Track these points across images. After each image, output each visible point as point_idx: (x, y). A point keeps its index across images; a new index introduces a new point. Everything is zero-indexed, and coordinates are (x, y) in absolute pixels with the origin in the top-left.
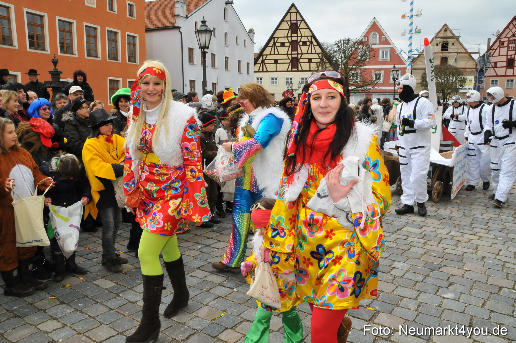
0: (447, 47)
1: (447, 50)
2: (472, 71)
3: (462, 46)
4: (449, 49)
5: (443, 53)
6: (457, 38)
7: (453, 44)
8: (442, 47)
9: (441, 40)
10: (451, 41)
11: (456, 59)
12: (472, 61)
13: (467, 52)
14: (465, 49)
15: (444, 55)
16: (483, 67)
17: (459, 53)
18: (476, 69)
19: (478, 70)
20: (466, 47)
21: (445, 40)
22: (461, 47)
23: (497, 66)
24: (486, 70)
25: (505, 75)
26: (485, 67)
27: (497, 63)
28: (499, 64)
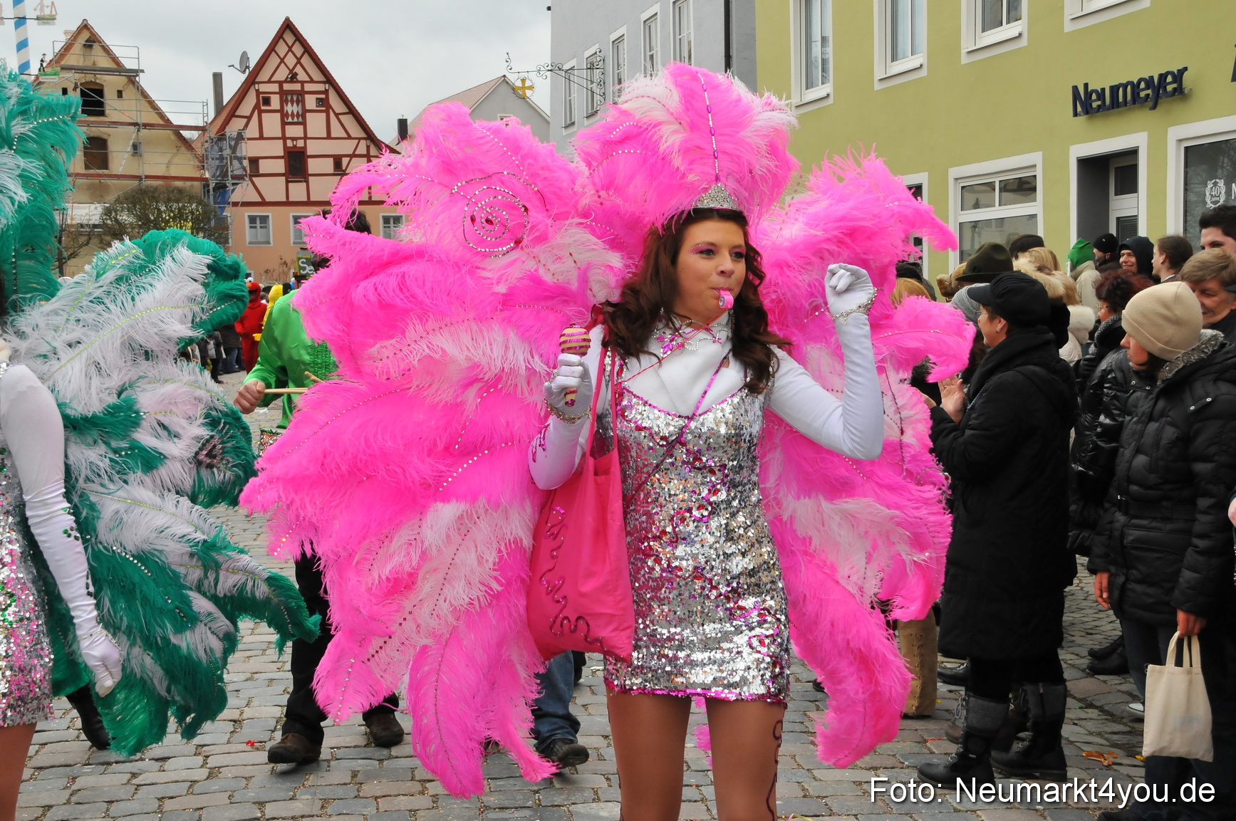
0: (101, 104)
1: (102, 114)
2: (192, 186)
3: (152, 104)
4: (107, 112)
5: (92, 122)
6: (132, 76)
7: (120, 94)
8: (85, 104)
9: (77, 76)
10: (110, 83)
11: (135, 147)
12: (189, 155)
13: (167, 124)
14: (162, 115)
15: (96, 131)
16: (224, 175)
17: (146, 126)
18: (206, 179)
19: (212, 185)
20: (164, 107)
21: (90, 78)
22: (147, 105)
23: (261, 172)
24: (233, 184)
25: (285, 200)
26: (230, 174)
27: (258, 161)
28: (264, 166)
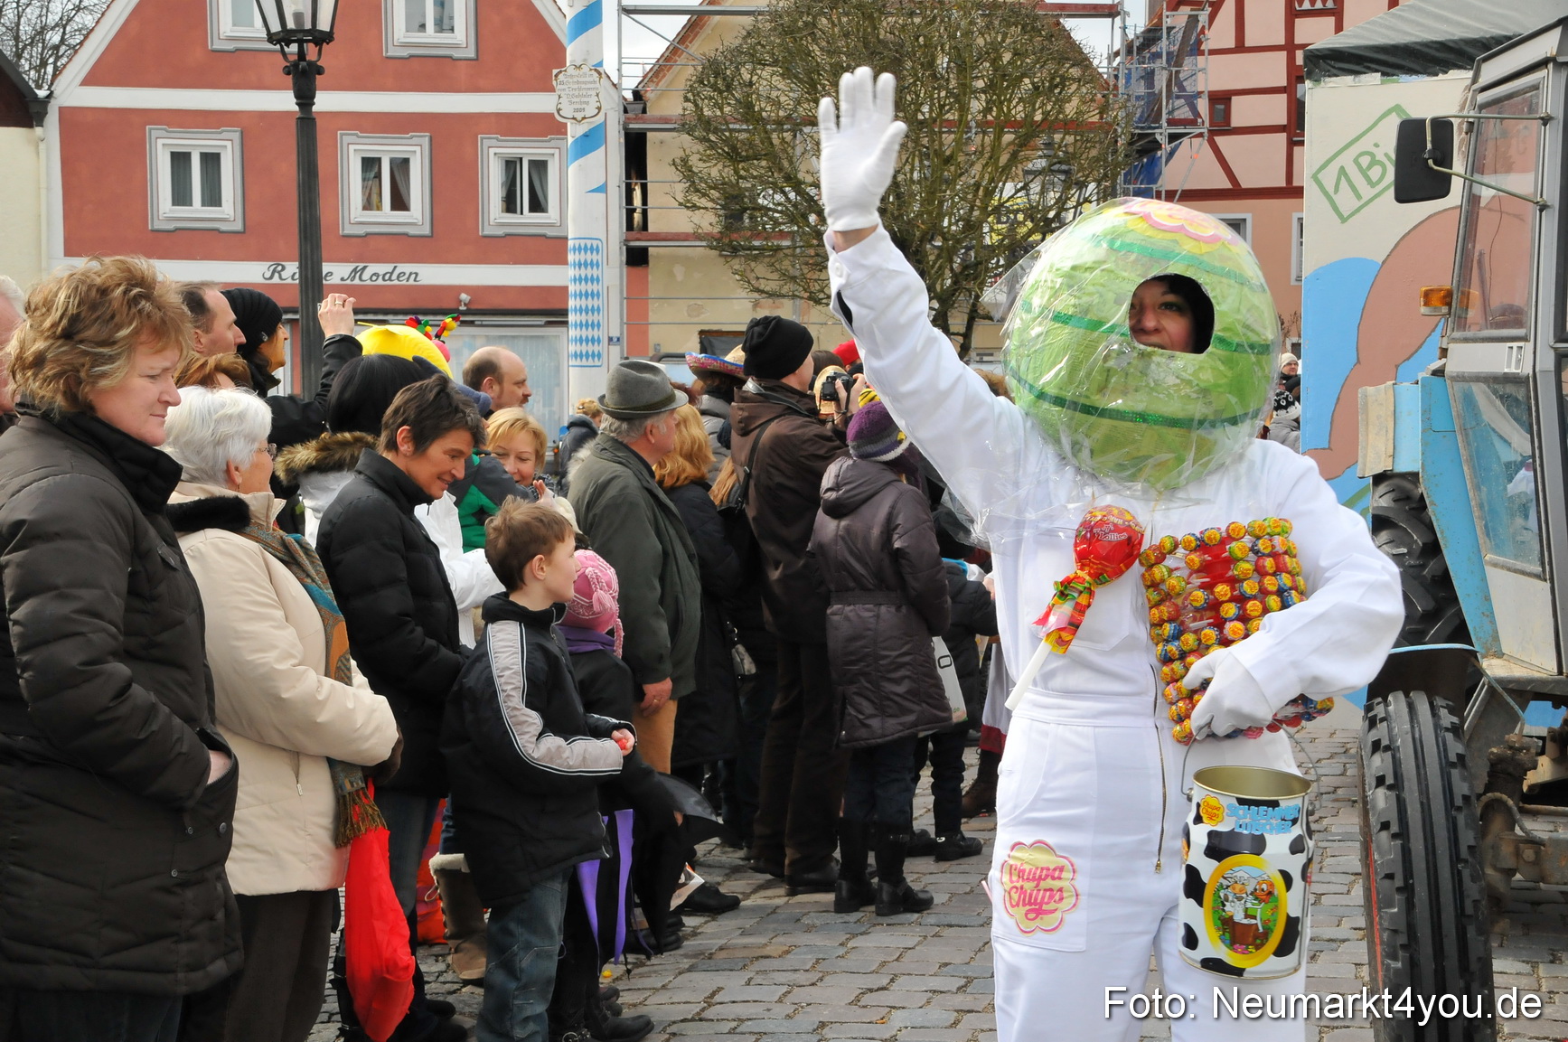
16: (1153, 117)
18: (1109, 129)
19: (1123, 139)
23: (1235, 122)
24: (1173, 138)
25: (1283, 184)
26: (1164, 116)
27: (1230, 99)
28: (1242, 111)
